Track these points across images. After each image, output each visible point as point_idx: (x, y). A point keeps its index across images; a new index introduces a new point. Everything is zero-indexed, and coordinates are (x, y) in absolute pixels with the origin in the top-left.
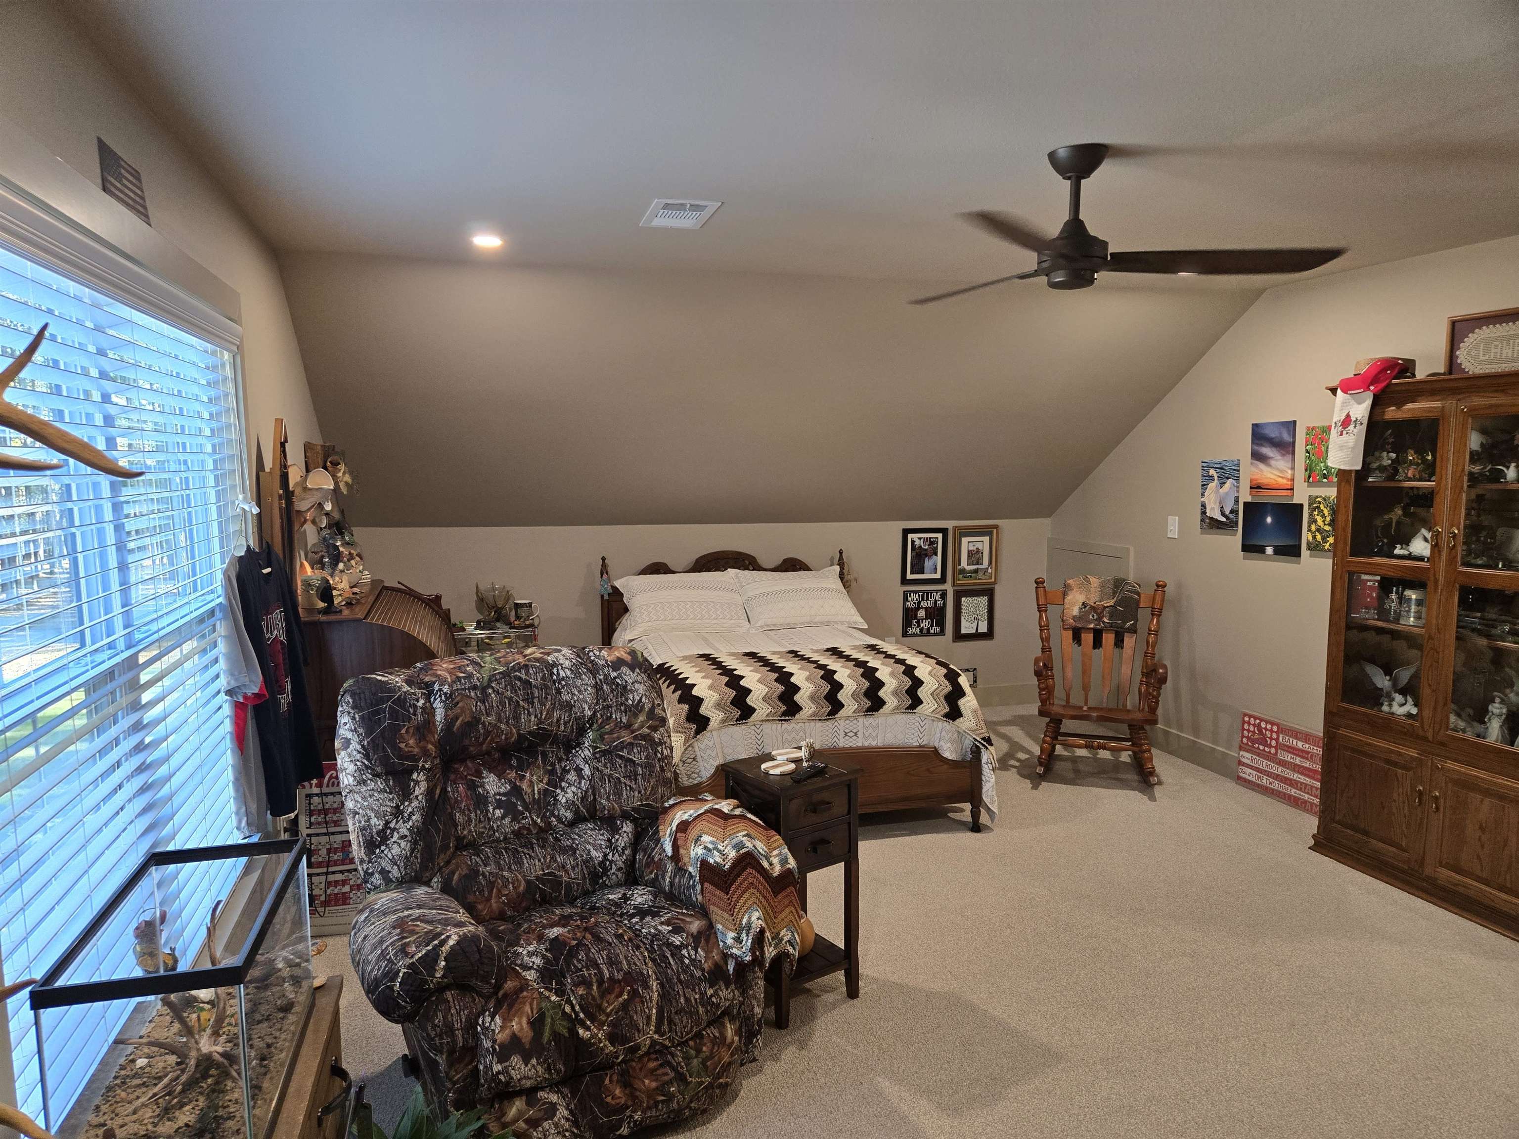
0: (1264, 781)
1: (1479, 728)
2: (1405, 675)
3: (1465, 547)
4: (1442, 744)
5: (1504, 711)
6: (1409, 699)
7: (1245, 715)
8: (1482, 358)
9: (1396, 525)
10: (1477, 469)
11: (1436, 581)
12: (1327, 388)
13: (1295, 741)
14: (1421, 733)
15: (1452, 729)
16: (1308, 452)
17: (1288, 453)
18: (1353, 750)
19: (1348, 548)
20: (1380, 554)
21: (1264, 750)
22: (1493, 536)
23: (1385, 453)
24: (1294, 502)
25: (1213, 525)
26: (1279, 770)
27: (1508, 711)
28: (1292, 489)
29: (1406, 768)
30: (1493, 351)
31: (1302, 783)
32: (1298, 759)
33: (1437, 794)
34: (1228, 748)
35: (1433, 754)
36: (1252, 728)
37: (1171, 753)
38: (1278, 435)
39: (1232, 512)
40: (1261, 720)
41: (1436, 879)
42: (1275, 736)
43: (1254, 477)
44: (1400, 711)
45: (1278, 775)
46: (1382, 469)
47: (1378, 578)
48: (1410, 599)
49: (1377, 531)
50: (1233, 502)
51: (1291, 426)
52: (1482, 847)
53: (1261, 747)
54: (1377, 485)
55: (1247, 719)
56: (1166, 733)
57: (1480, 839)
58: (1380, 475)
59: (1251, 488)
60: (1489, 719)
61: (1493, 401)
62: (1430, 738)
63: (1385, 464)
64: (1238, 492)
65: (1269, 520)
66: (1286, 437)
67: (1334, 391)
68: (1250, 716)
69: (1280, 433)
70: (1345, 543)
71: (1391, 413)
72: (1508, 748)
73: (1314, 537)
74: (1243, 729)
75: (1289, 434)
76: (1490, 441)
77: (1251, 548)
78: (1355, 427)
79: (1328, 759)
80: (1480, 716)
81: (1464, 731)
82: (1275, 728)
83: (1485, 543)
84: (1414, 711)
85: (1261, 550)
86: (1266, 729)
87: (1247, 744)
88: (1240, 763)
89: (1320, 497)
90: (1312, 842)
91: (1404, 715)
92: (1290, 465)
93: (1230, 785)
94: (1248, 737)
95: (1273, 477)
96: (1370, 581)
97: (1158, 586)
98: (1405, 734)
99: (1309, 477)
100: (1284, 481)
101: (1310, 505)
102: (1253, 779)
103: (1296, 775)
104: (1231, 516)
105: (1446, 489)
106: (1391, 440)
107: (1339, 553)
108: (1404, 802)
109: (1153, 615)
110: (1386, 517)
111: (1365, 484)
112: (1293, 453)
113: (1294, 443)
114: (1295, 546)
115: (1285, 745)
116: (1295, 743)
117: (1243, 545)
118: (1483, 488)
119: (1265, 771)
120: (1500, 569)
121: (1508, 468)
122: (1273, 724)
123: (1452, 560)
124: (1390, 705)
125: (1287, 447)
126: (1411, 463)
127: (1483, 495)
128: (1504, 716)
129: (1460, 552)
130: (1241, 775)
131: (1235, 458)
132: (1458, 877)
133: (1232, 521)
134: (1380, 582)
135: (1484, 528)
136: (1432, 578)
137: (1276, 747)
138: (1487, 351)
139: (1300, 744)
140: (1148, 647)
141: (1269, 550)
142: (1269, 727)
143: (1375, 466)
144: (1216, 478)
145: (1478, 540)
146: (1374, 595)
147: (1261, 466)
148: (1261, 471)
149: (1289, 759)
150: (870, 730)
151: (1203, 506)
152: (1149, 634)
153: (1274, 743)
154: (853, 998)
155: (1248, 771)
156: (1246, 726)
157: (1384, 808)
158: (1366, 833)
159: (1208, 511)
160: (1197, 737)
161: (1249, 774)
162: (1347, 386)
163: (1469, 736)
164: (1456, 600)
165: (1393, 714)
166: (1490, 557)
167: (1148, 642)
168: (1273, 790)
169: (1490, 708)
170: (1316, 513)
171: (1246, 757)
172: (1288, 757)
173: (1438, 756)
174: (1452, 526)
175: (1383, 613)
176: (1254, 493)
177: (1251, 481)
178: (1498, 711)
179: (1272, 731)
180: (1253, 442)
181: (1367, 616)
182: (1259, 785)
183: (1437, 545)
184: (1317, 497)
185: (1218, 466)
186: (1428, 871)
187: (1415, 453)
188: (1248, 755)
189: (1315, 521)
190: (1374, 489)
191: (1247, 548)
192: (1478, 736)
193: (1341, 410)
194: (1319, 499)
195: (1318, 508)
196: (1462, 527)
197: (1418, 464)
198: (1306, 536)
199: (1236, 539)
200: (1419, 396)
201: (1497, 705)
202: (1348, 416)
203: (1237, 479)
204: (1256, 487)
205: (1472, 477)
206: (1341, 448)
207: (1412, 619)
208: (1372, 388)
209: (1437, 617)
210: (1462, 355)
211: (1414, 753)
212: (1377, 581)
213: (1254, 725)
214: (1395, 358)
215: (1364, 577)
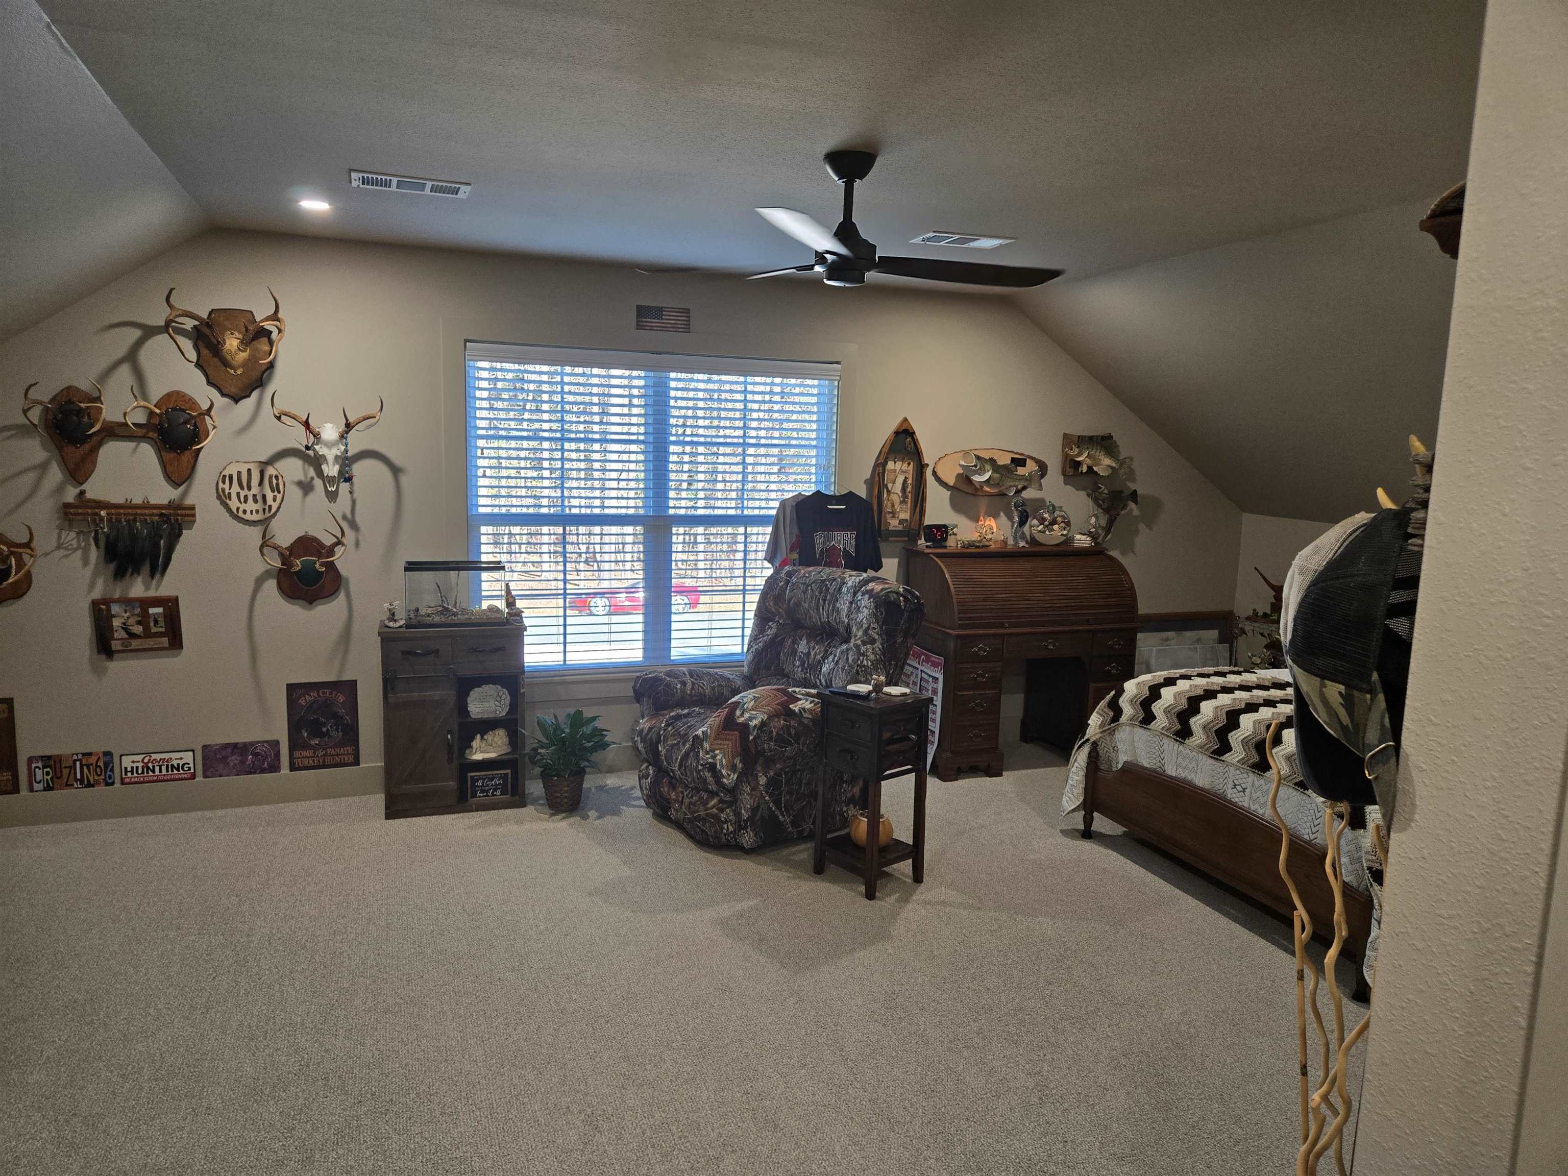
150: (1259, 794)
154: (870, 899)
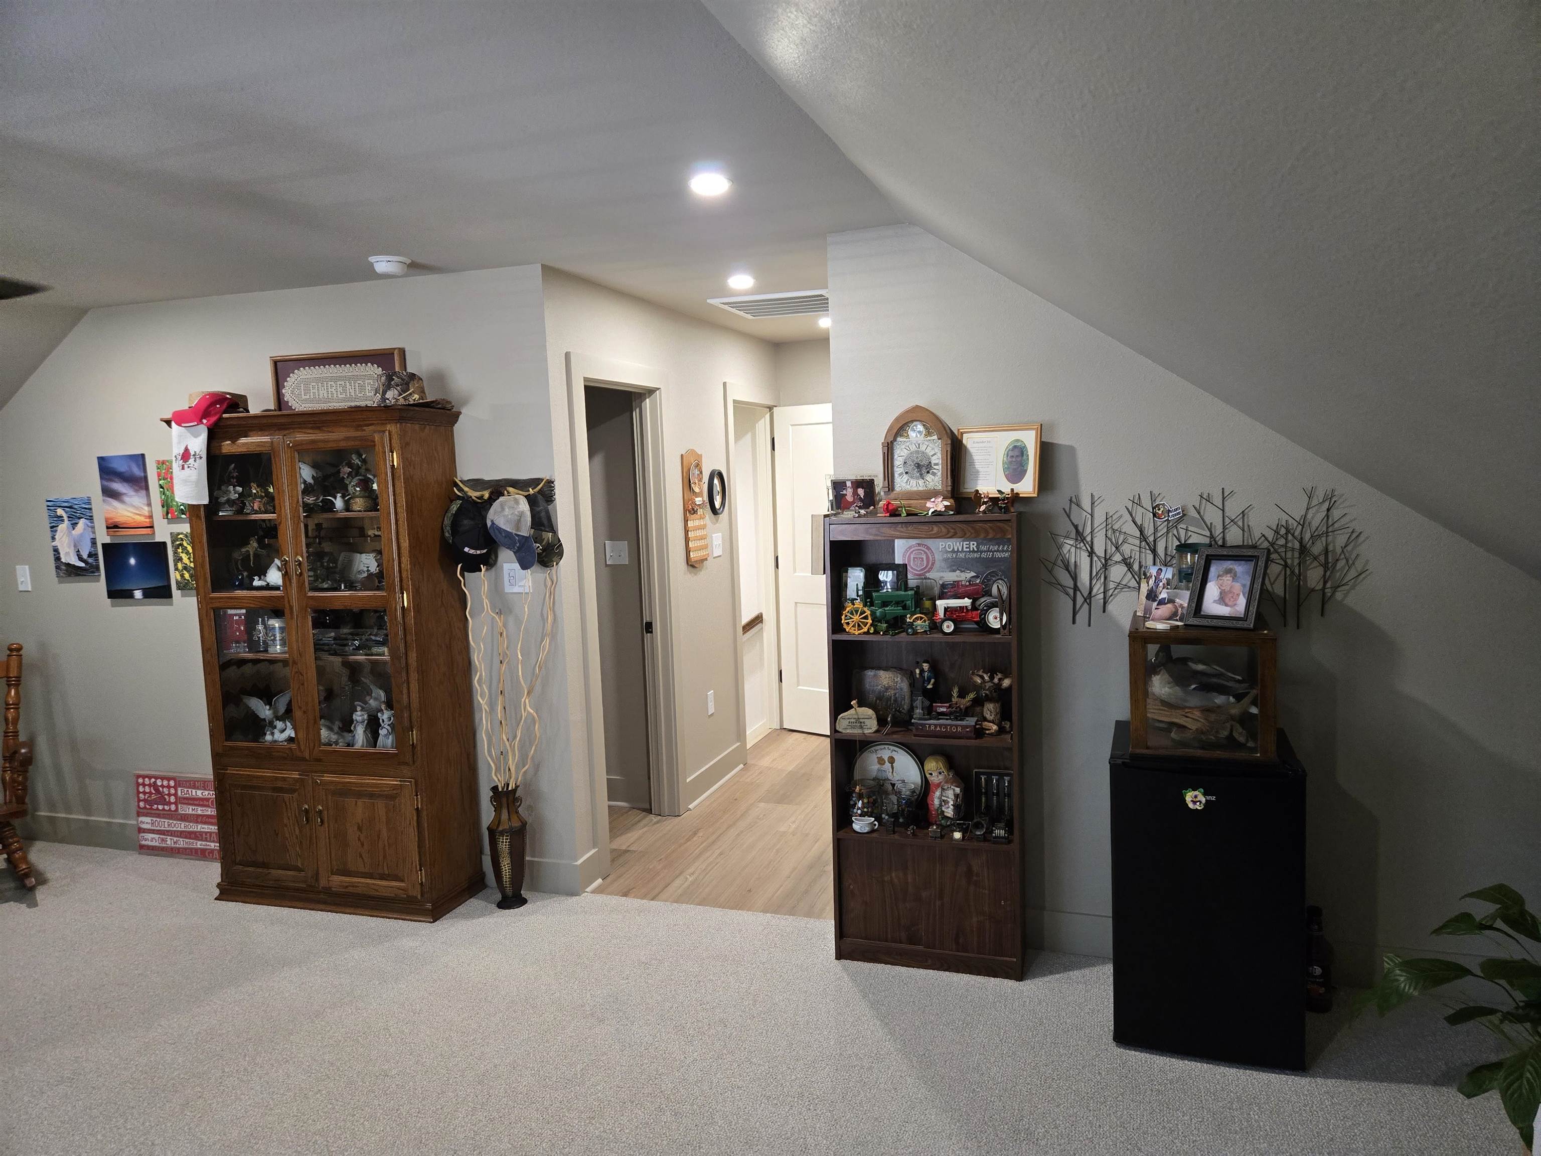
0: (169, 842)
1: (348, 736)
2: (282, 703)
3: (311, 573)
4: (319, 760)
5: (366, 717)
6: (288, 724)
7: (138, 776)
8: (304, 397)
9: (253, 557)
10: (310, 500)
11: (291, 608)
12: (162, 420)
13: (194, 791)
14: (299, 754)
15: (324, 745)
16: (161, 487)
17: (141, 488)
18: (244, 787)
19: (209, 584)
20: (242, 587)
21: (164, 809)
22: (335, 561)
23: (231, 488)
24: (156, 541)
25: (70, 572)
26: (181, 826)
27: (369, 716)
28: (152, 527)
29: (293, 791)
30: (312, 391)
31: (206, 833)
32: (199, 809)
33: (321, 808)
34: (125, 818)
35: (312, 772)
36: (147, 789)
37: (62, 841)
38: (128, 469)
39: (90, 555)
40: (156, 778)
41: (330, 888)
42: (173, 791)
43: (109, 516)
44: (280, 737)
45: (182, 832)
46: (231, 502)
47: (244, 611)
48: (274, 628)
49: (236, 564)
50: (89, 544)
51: (141, 459)
52: (363, 845)
53: (160, 807)
54: (227, 518)
55: (141, 780)
56: (52, 820)
57: (359, 839)
58: (229, 509)
59: (108, 528)
60: (355, 727)
61: (312, 437)
62: (307, 758)
63: (233, 498)
64: (94, 533)
65: (132, 561)
66: (137, 472)
67: (168, 423)
68: (144, 777)
69: (129, 467)
70: (205, 579)
71: (227, 447)
72: (372, 750)
73: (182, 576)
74: (139, 792)
75: (139, 468)
76: (320, 474)
77: (117, 594)
78: (195, 461)
79: (221, 801)
80: (347, 726)
81: (336, 743)
82: (172, 783)
83: (328, 568)
84: (293, 735)
85: (129, 595)
86: (163, 786)
87: (145, 808)
88: (141, 830)
89: (182, 533)
90: (217, 892)
91: (285, 741)
92: (145, 501)
93: (132, 859)
94: (145, 800)
95: (129, 514)
96: (236, 615)
97: (11, 650)
98: (285, 758)
99: (167, 513)
100: (142, 519)
101: (173, 543)
102: (157, 844)
103: (199, 826)
104: (90, 560)
105: (287, 519)
106: (235, 474)
107: (201, 591)
108: (294, 825)
109: (9, 685)
110: (244, 550)
111: (216, 518)
112: (147, 488)
113: (146, 478)
114: (164, 587)
115: (184, 798)
116: (194, 793)
117: (108, 591)
118: (321, 518)
119: (168, 831)
120: (343, 591)
121: (335, 498)
122: (169, 779)
123: (301, 586)
124: (273, 734)
125: (140, 483)
126: (256, 496)
127: (321, 524)
128: (366, 722)
129: (307, 576)
130: (143, 843)
131: (84, 495)
132: (347, 879)
133: (91, 565)
134: (246, 615)
135: (326, 554)
136: (287, 605)
137: (176, 803)
138: (307, 391)
139: (199, 793)
140: (7, 724)
141: (138, 594)
142: (165, 783)
143: (223, 499)
144: (65, 518)
145: (322, 566)
146: (242, 628)
147: (115, 503)
148: (115, 508)
149: (191, 812)
151: (56, 551)
152: (8, 709)
153: (173, 799)
155: (150, 836)
156: (141, 789)
157: (277, 835)
158: (264, 865)
159: (62, 556)
160: (89, 814)
161: (151, 840)
162: (180, 418)
163: (341, 747)
164: (310, 623)
165: (276, 741)
166: (335, 581)
167: (6, 719)
168: (179, 849)
169: (354, 717)
170: (180, 550)
171: (146, 822)
172: (189, 810)
173: (316, 772)
174: (297, 554)
175: (253, 645)
176: (112, 533)
177: (107, 520)
178: (360, 718)
179: (169, 787)
180: (101, 478)
181: (241, 651)
182: (164, 847)
183: (286, 572)
184: (179, 534)
185: (66, 504)
186: (323, 883)
187: (258, 486)
188: (147, 819)
189: (181, 559)
190: (226, 523)
191: (113, 594)
192: (348, 745)
193: (179, 443)
194: (181, 536)
195: (181, 545)
196: (305, 555)
197: (262, 497)
198: (174, 576)
199: (100, 586)
200: (252, 431)
201: (359, 713)
202: (187, 450)
203: (91, 518)
204: (113, 527)
205: (308, 508)
206: (185, 481)
207: (278, 647)
208: (205, 421)
209: (297, 641)
210: (287, 392)
211: (295, 775)
212: (243, 614)
213: (150, 785)
214: (223, 393)
215: (230, 612)
